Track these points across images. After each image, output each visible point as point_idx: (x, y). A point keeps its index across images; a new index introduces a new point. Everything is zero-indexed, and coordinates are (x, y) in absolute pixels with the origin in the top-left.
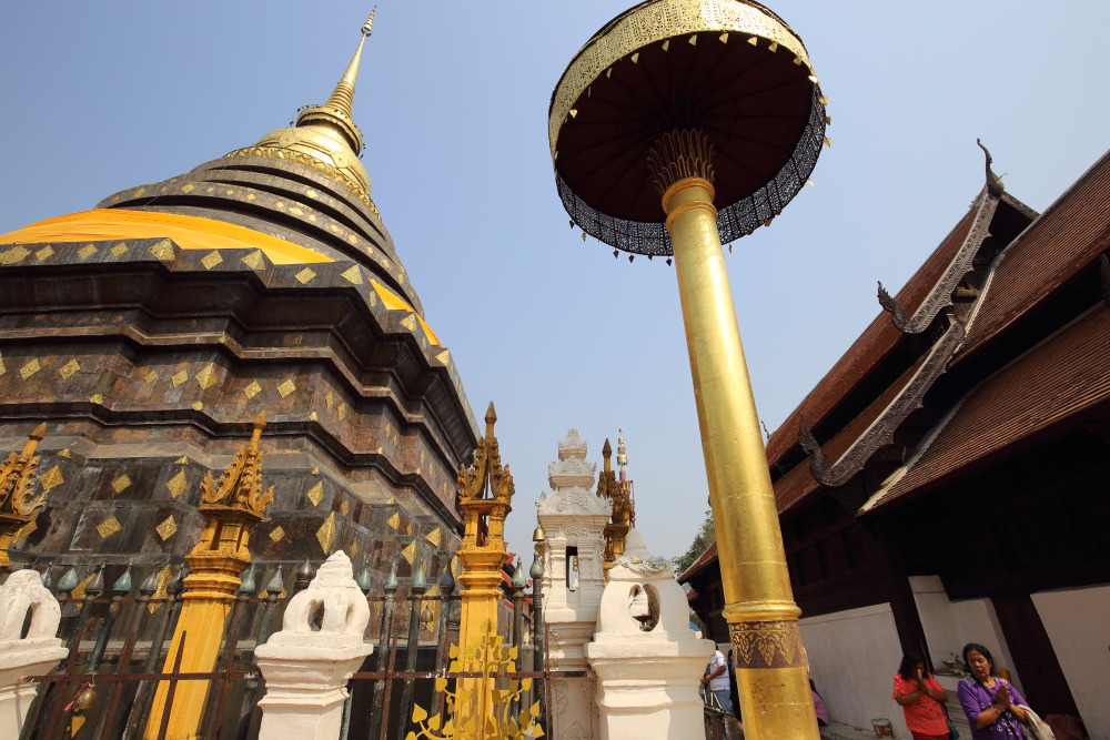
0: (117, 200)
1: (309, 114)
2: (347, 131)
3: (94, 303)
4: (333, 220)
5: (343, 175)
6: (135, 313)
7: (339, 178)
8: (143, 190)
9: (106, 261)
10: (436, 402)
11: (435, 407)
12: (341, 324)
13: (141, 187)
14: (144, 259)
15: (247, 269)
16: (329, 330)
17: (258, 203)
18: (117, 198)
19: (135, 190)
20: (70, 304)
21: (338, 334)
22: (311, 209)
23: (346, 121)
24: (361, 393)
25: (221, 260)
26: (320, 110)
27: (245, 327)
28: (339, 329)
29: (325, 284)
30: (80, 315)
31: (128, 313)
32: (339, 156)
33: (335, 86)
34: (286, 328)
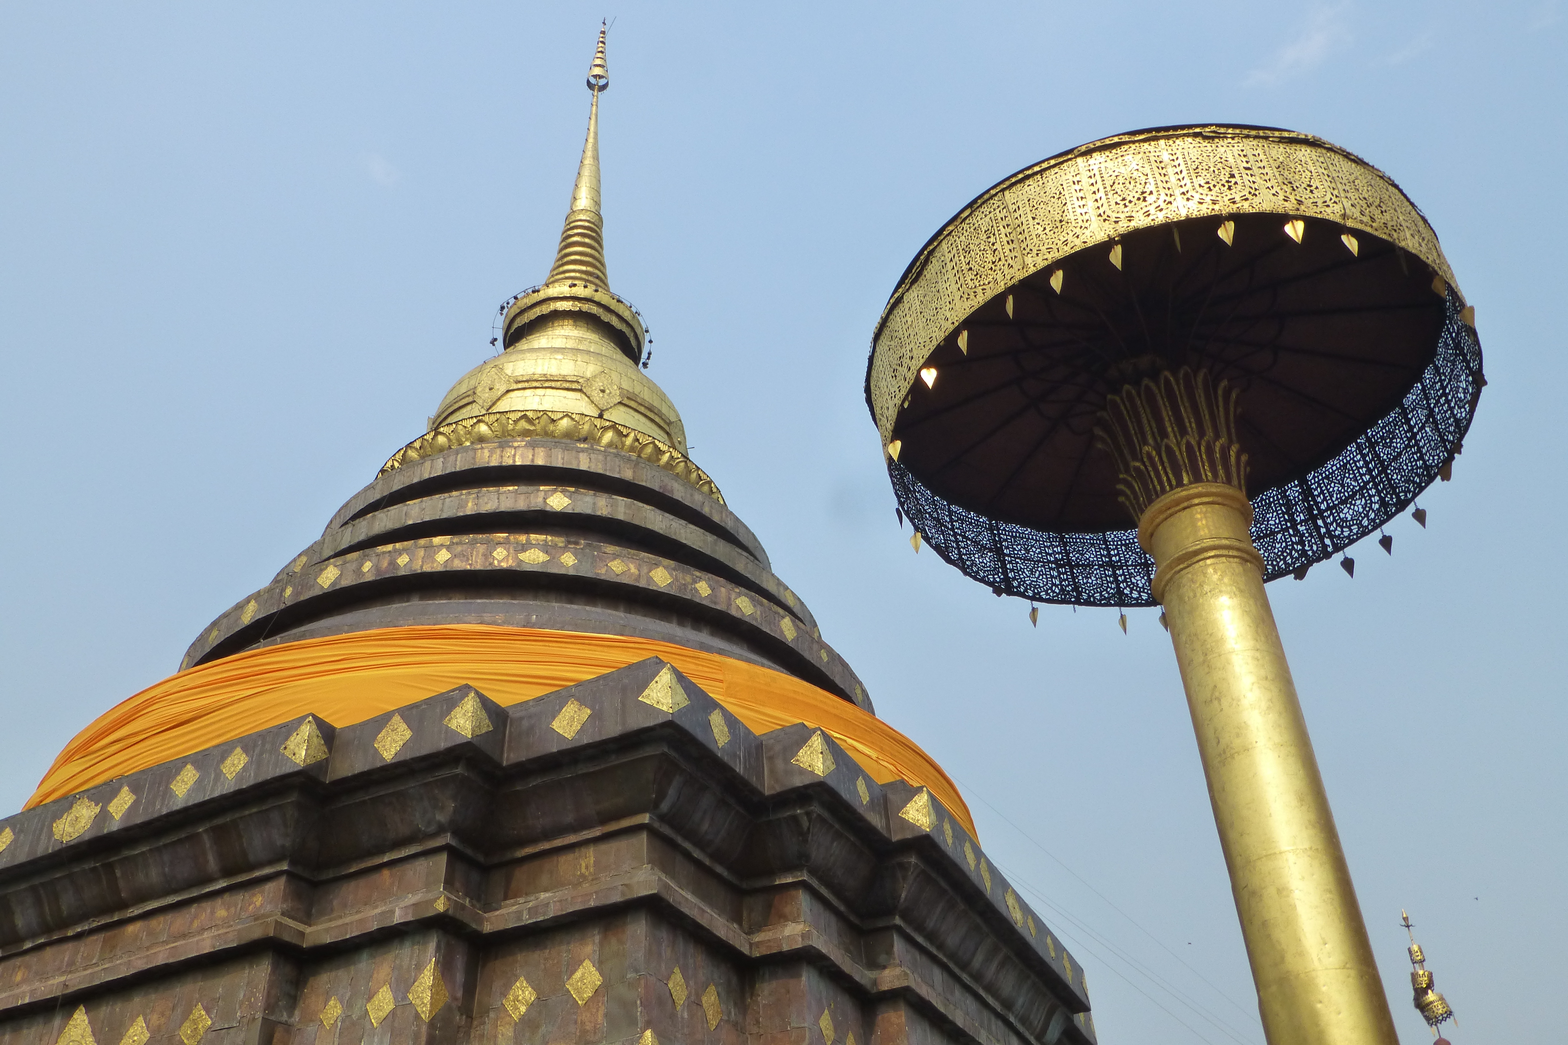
0: (215, 639)
1: (522, 312)
2: (606, 317)
3: (210, 880)
4: (610, 549)
5: (614, 426)
6: (280, 884)
7: (609, 436)
8: (252, 606)
9: (216, 794)
10: (930, 924)
11: (931, 937)
12: (665, 806)
13: (248, 600)
14: (279, 772)
15: (459, 741)
16: (640, 828)
17: (459, 565)
18: (215, 633)
19: (240, 607)
20: (175, 891)
21: (666, 830)
22: (560, 541)
23: (598, 297)
24: (745, 950)
25: (408, 734)
26: (542, 295)
27: (481, 858)
28: (662, 818)
29: (613, 729)
30: (193, 909)
31: (270, 887)
32: (598, 384)
33: (562, 226)
34: (558, 842)
